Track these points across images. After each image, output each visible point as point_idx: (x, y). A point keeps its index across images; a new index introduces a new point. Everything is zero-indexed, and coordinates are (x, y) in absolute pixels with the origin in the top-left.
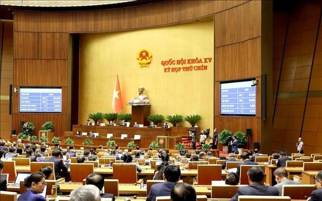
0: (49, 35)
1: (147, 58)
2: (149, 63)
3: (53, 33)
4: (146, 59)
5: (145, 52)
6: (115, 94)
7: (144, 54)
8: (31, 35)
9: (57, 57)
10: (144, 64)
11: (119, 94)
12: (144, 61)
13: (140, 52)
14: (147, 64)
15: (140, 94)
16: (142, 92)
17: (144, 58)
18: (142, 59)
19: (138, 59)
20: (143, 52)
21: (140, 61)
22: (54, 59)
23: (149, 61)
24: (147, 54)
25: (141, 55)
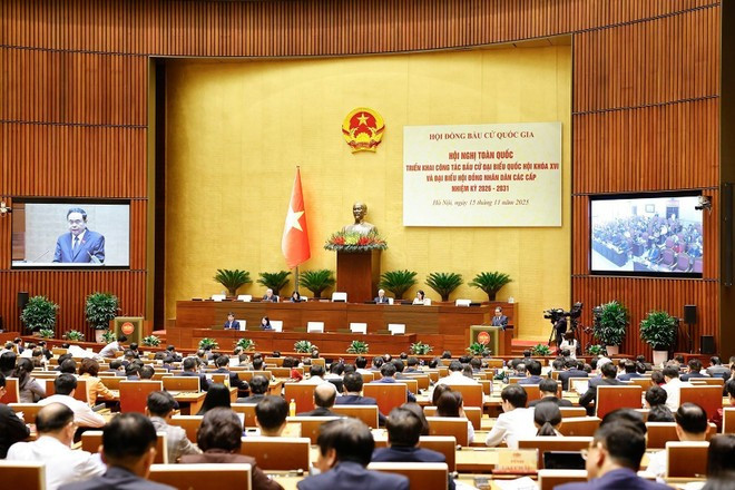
0: (94, 61)
1: (372, 130)
2: (377, 144)
3: (105, 56)
4: (370, 134)
5: (366, 114)
6: (293, 220)
7: (363, 120)
8: (42, 57)
9: (116, 119)
10: (363, 144)
11: (303, 220)
12: (363, 137)
13: (352, 115)
14: (371, 146)
15: (357, 222)
16: (360, 215)
17: (363, 129)
18: (356, 135)
19: (347, 133)
20: (359, 115)
21: (351, 138)
22: (106, 124)
23: (376, 138)
24: (372, 121)
25: (354, 122)
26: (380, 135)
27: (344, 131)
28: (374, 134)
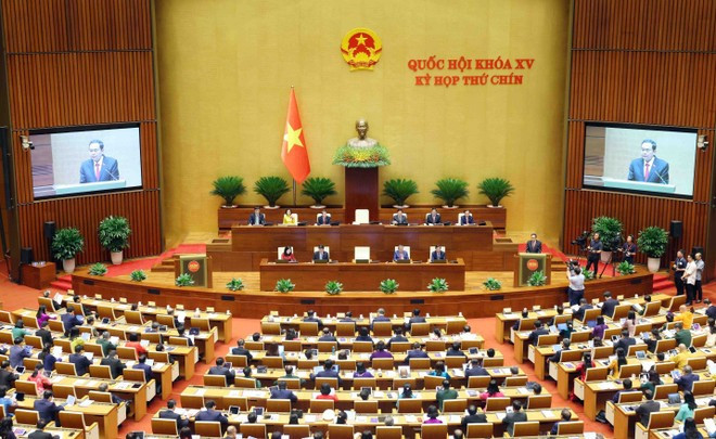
1: (371, 50)
2: (375, 63)
4: (368, 53)
5: (365, 35)
6: (293, 137)
7: (361, 40)
10: (362, 64)
12: (362, 57)
13: (351, 36)
14: (370, 65)
18: (355, 53)
19: (346, 52)
20: (358, 35)
21: (350, 57)
22: (112, 48)
23: (374, 58)
24: (370, 41)
25: (353, 42)
26: (378, 56)
27: (343, 50)
28: (372, 55)
